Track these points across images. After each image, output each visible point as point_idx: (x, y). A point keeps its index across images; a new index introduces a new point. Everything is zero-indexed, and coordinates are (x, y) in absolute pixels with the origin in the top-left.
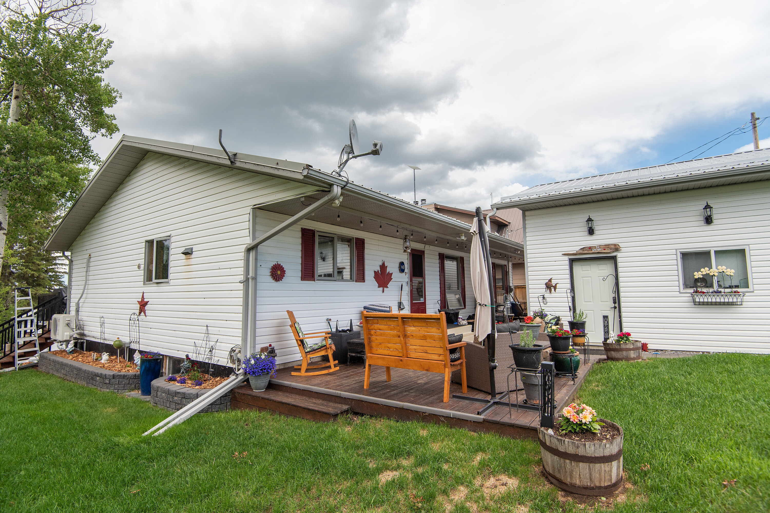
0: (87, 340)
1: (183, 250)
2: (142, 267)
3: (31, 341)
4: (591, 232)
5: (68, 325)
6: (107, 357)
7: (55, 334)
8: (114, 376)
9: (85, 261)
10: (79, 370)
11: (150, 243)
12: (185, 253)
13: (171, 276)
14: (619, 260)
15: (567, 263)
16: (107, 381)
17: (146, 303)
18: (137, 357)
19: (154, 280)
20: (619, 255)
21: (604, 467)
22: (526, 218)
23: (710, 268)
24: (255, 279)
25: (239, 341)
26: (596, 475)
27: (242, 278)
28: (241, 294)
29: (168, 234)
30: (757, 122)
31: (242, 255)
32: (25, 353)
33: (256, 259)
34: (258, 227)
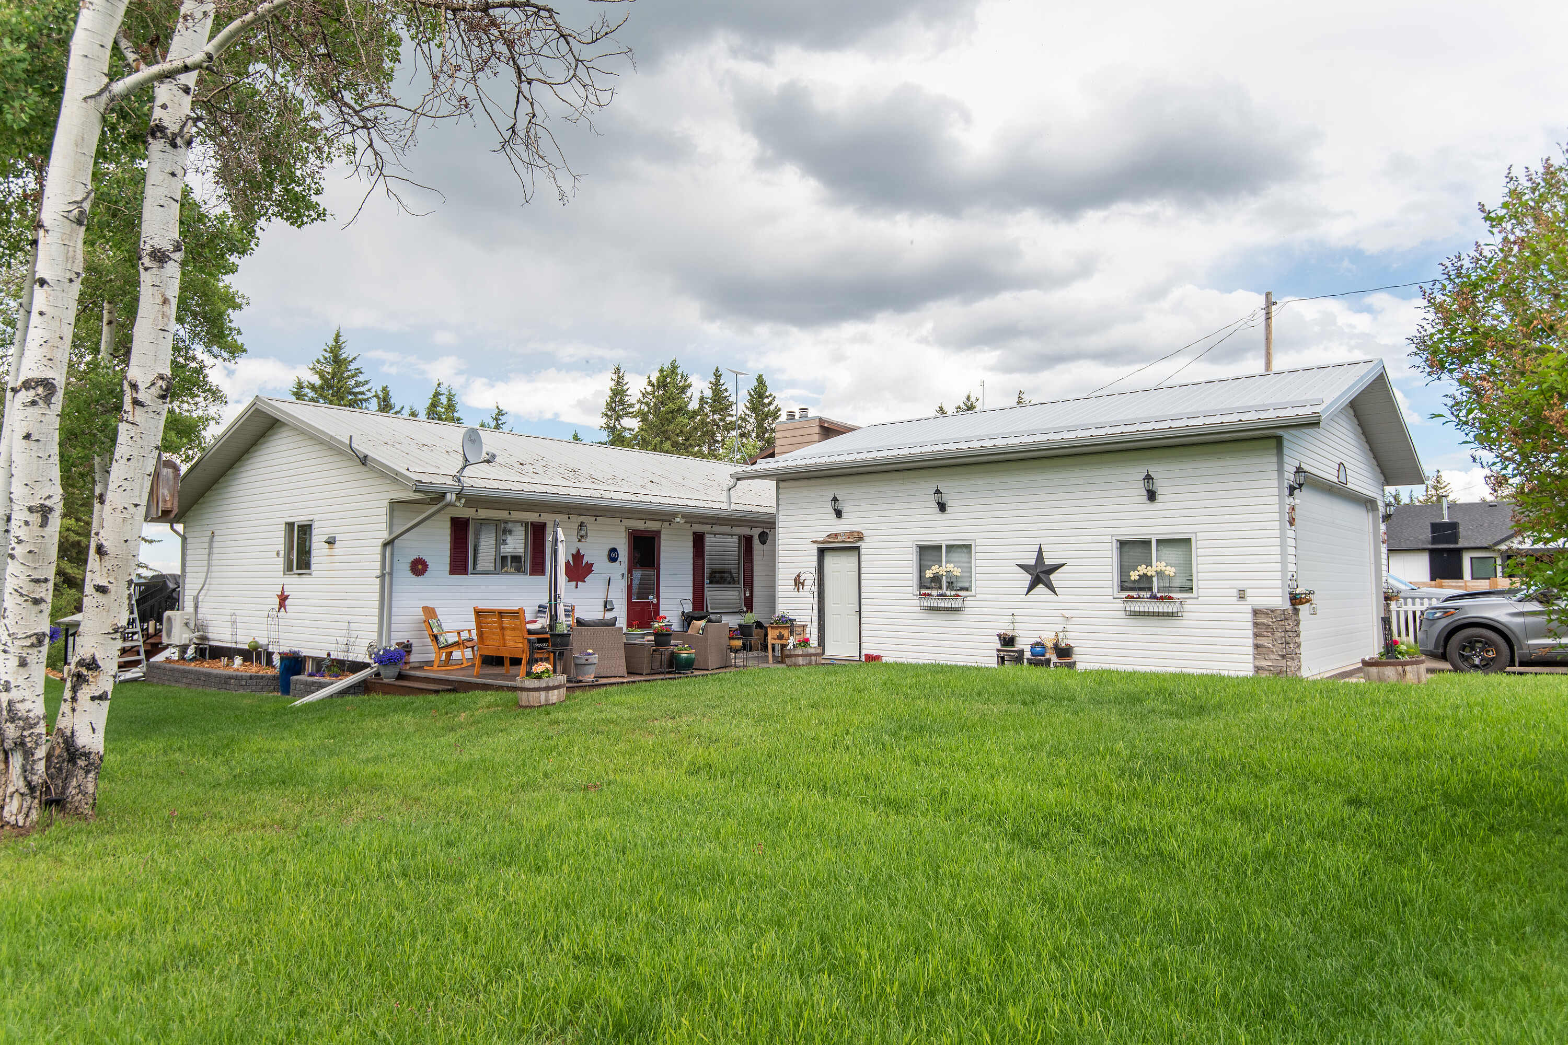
0: (210, 646)
1: (325, 538)
2: (282, 553)
3: (133, 647)
4: (839, 514)
5: (187, 624)
6: (241, 662)
7: (169, 636)
8: (251, 677)
9: (207, 539)
10: (208, 675)
11: (290, 525)
12: (329, 543)
13: (313, 567)
14: (863, 552)
15: (815, 552)
16: (244, 683)
17: (287, 597)
18: (276, 660)
19: (295, 571)
20: (863, 545)
21: (536, 694)
22: (781, 491)
23: (941, 566)
24: (391, 574)
25: (375, 636)
26: (531, 699)
27: (378, 573)
28: (377, 588)
29: (310, 518)
30: (1274, 307)
31: (379, 549)
32: (125, 662)
33: (392, 554)
34: (395, 521)
